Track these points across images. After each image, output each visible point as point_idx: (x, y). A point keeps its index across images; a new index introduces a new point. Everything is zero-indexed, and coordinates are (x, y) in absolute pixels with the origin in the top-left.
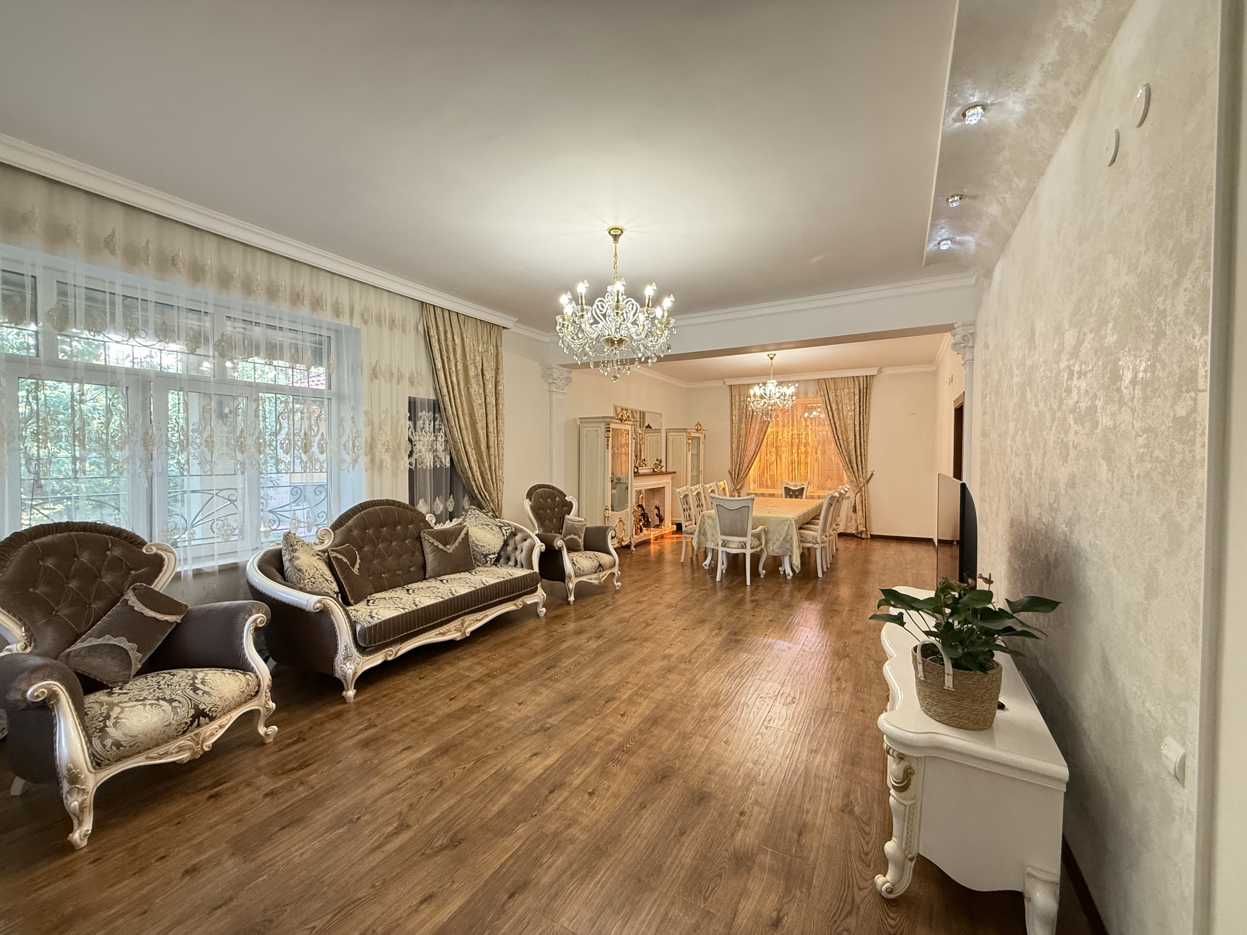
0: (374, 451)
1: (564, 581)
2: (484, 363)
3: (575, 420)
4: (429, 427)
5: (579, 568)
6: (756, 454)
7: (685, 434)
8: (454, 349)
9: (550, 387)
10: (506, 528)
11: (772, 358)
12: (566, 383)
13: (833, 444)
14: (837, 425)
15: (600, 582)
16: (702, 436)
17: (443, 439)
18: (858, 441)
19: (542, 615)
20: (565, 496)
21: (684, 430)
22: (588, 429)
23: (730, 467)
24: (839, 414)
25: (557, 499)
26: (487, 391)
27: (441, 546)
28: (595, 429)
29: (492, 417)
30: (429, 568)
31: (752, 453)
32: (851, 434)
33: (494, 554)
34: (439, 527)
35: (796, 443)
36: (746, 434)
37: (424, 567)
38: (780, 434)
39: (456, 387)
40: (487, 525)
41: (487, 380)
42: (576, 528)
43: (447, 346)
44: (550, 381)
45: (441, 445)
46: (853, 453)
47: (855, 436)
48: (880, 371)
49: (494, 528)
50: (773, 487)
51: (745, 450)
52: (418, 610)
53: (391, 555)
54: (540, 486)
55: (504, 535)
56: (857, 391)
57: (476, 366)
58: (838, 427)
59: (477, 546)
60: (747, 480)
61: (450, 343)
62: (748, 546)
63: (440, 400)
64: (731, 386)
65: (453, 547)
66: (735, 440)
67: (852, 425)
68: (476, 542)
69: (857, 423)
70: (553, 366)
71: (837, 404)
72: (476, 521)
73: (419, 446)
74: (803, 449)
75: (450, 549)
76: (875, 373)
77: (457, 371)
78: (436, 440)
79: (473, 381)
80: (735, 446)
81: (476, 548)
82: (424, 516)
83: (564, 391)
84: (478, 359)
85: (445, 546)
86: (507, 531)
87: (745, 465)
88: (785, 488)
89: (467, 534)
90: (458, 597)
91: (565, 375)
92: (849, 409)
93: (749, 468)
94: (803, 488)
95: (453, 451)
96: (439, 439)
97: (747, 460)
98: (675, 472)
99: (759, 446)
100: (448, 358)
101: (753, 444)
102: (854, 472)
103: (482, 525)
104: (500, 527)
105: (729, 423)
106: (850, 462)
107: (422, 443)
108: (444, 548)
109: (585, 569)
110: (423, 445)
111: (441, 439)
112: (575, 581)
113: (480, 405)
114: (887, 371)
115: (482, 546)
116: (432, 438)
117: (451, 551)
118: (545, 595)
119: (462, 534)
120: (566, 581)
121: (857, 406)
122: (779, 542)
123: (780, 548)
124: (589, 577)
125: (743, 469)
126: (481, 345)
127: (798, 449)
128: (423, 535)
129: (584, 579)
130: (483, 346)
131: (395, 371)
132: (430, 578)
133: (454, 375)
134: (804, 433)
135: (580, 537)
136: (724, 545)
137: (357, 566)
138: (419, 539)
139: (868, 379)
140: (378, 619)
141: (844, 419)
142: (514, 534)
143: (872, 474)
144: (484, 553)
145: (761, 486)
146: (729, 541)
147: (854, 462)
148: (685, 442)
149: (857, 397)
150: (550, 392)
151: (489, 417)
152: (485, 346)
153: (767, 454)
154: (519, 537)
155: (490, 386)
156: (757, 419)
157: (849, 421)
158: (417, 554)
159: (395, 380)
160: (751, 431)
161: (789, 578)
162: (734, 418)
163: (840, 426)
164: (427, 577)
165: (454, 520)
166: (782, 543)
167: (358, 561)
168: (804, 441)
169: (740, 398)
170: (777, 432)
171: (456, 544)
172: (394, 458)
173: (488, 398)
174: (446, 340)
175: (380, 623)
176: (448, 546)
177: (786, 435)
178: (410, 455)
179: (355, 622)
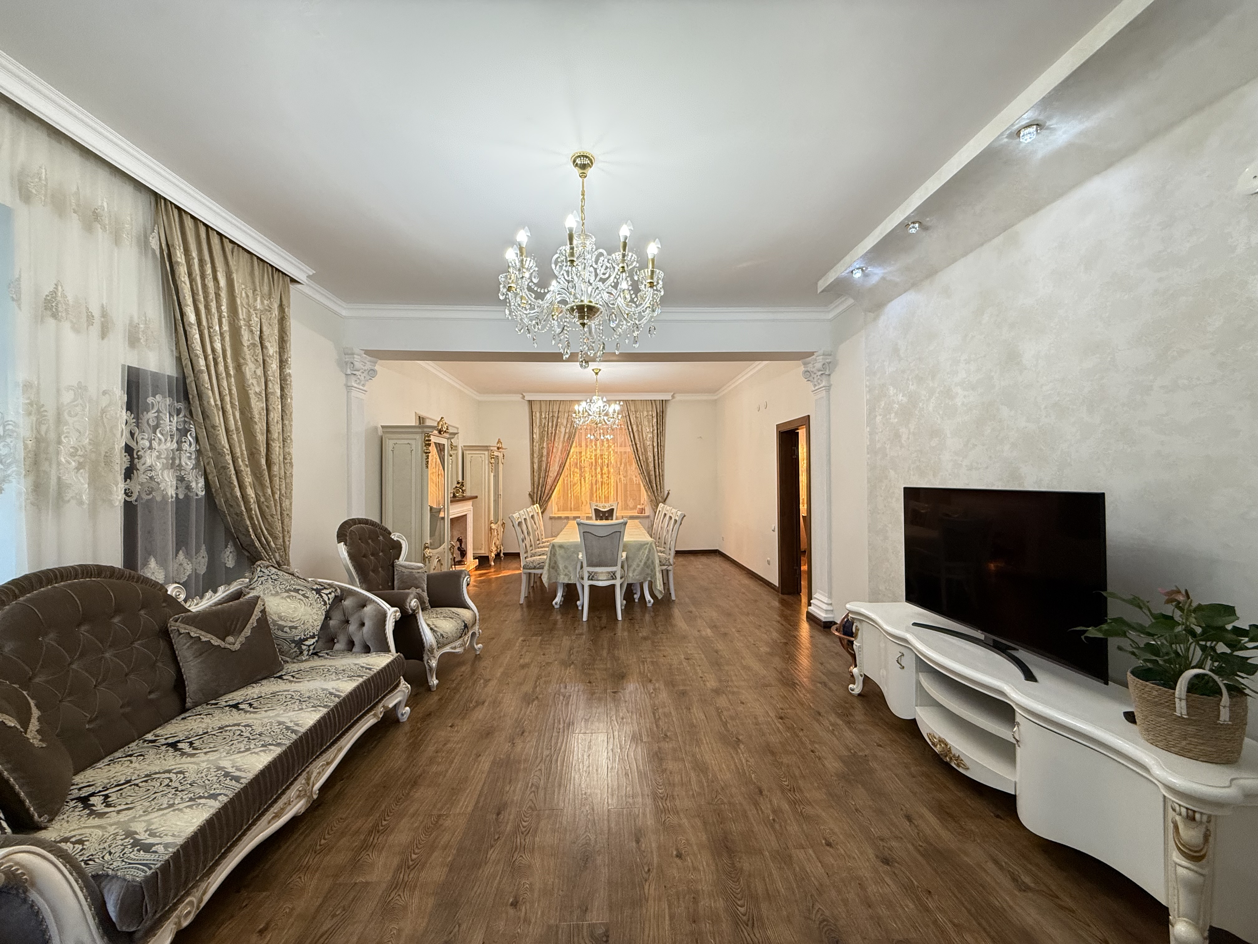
0: (45, 466)
1: (421, 659)
2: (264, 329)
3: (376, 428)
4: (170, 423)
5: (442, 635)
6: (559, 474)
7: (486, 453)
8: (218, 295)
9: (347, 380)
10: (327, 591)
11: (597, 374)
12: (368, 377)
13: (634, 465)
14: (638, 446)
15: (465, 649)
16: (500, 455)
17: (193, 448)
18: (657, 462)
19: (404, 719)
20: (390, 534)
21: (486, 448)
22: (395, 441)
23: (530, 490)
24: (639, 435)
25: (381, 538)
26: (270, 373)
27: (216, 642)
28: (406, 442)
29: (275, 415)
30: (192, 687)
31: (556, 474)
32: (650, 454)
33: (313, 637)
34: (197, 606)
35: (598, 463)
36: (548, 453)
37: (180, 685)
38: (583, 453)
39: (220, 359)
40: (297, 591)
41: (270, 356)
42: (416, 578)
43: (204, 286)
44: (349, 372)
45: (190, 458)
46: (652, 473)
47: (654, 457)
48: (673, 397)
49: (309, 594)
50: (577, 509)
51: (547, 471)
52: (245, 789)
53: (104, 680)
54: (354, 522)
55: (325, 604)
56: (655, 414)
57: (251, 331)
58: (639, 448)
59: (281, 628)
60: (550, 503)
61: (211, 284)
62: (618, 575)
63: (190, 379)
64: (530, 402)
65: (242, 639)
66: (536, 460)
67: (651, 447)
68: (280, 623)
69: (655, 444)
70: (356, 350)
71: (637, 426)
72: (275, 586)
73: (149, 459)
74: (605, 468)
75: (234, 643)
76: (670, 398)
77: (222, 334)
78: (179, 449)
79: (247, 353)
80: (536, 466)
81: (280, 633)
82: (162, 588)
83: (365, 388)
84: (255, 320)
85: (224, 640)
86: (328, 596)
87: (548, 487)
88: (595, 510)
89: (263, 611)
90: (306, 734)
91: (368, 366)
92: (648, 432)
93: (552, 490)
94: (613, 510)
95: (211, 469)
96: (185, 446)
97: (550, 481)
98: (476, 497)
99: (562, 466)
100: (207, 307)
101: (557, 465)
102: (653, 492)
103: (287, 591)
104: (318, 591)
105: (527, 442)
106: (650, 482)
107: (155, 454)
108: (223, 644)
109: (450, 635)
110: (158, 457)
111: (190, 446)
112: (438, 654)
113: (258, 394)
114: (678, 397)
115: (291, 628)
116: (175, 446)
117: (237, 646)
118: (409, 686)
119: (257, 614)
120: (425, 658)
121: (655, 428)
122: (639, 568)
123: (640, 574)
124: (453, 645)
125: (546, 491)
126: (259, 299)
127: (602, 470)
128: (173, 625)
129: (447, 649)
130: (262, 302)
131: (96, 313)
132: (196, 705)
133: (217, 339)
134: (607, 453)
135: (423, 591)
136: (591, 578)
137: (34, 725)
138: (165, 634)
139: (663, 402)
140: (166, 846)
141: (644, 441)
142: (338, 600)
143: (668, 493)
144: (297, 638)
145: (565, 509)
146: (596, 573)
147: (654, 482)
148: (487, 462)
149: (655, 420)
150: (348, 387)
151: (272, 415)
152: (266, 302)
153: (570, 476)
154: (348, 603)
155: (274, 366)
156: (559, 438)
157: (648, 443)
158: (159, 664)
159: (96, 329)
160: (554, 451)
161: (649, 605)
162: (535, 436)
163: (640, 447)
164: (188, 705)
165: (221, 589)
166: (643, 569)
167: (36, 713)
168: (606, 462)
169: (541, 415)
170: (581, 453)
171: (247, 632)
172: (95, 481)
173: (270, 385)
174: (203, 276)
175: (176, 855)
176: (230, 639)
177: (588, 455)
178: (129, 473)
179: (96, 877)
